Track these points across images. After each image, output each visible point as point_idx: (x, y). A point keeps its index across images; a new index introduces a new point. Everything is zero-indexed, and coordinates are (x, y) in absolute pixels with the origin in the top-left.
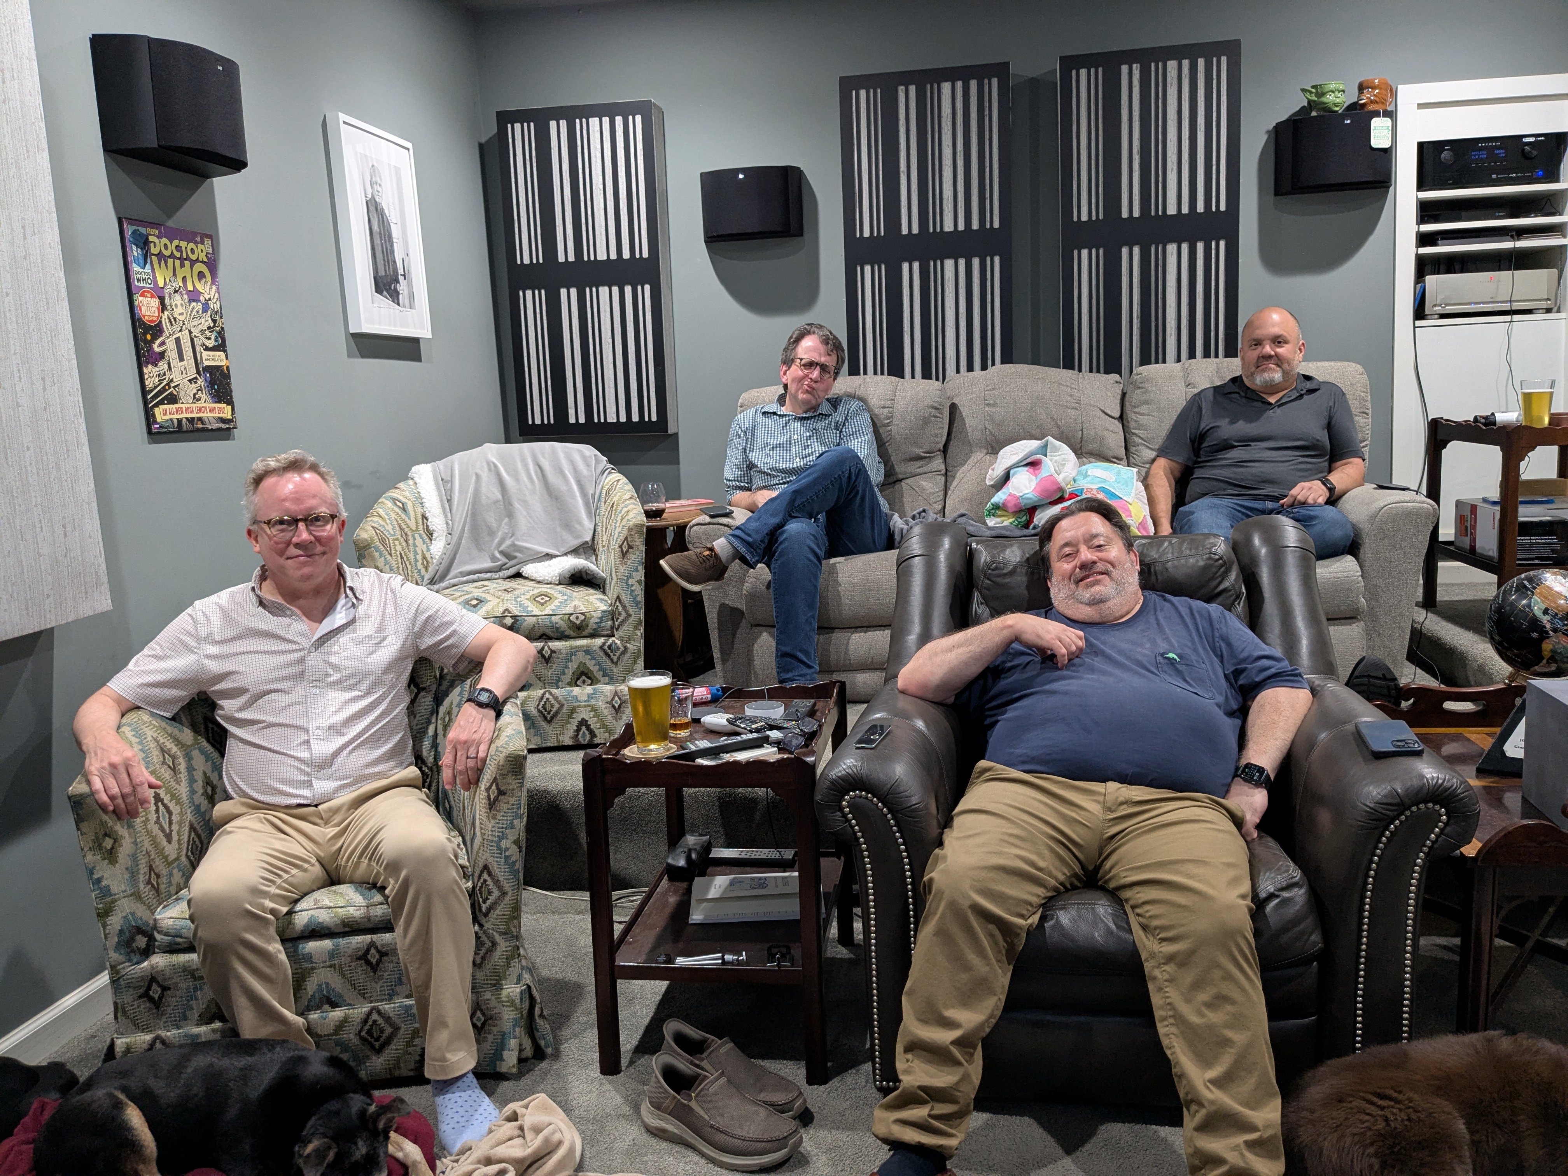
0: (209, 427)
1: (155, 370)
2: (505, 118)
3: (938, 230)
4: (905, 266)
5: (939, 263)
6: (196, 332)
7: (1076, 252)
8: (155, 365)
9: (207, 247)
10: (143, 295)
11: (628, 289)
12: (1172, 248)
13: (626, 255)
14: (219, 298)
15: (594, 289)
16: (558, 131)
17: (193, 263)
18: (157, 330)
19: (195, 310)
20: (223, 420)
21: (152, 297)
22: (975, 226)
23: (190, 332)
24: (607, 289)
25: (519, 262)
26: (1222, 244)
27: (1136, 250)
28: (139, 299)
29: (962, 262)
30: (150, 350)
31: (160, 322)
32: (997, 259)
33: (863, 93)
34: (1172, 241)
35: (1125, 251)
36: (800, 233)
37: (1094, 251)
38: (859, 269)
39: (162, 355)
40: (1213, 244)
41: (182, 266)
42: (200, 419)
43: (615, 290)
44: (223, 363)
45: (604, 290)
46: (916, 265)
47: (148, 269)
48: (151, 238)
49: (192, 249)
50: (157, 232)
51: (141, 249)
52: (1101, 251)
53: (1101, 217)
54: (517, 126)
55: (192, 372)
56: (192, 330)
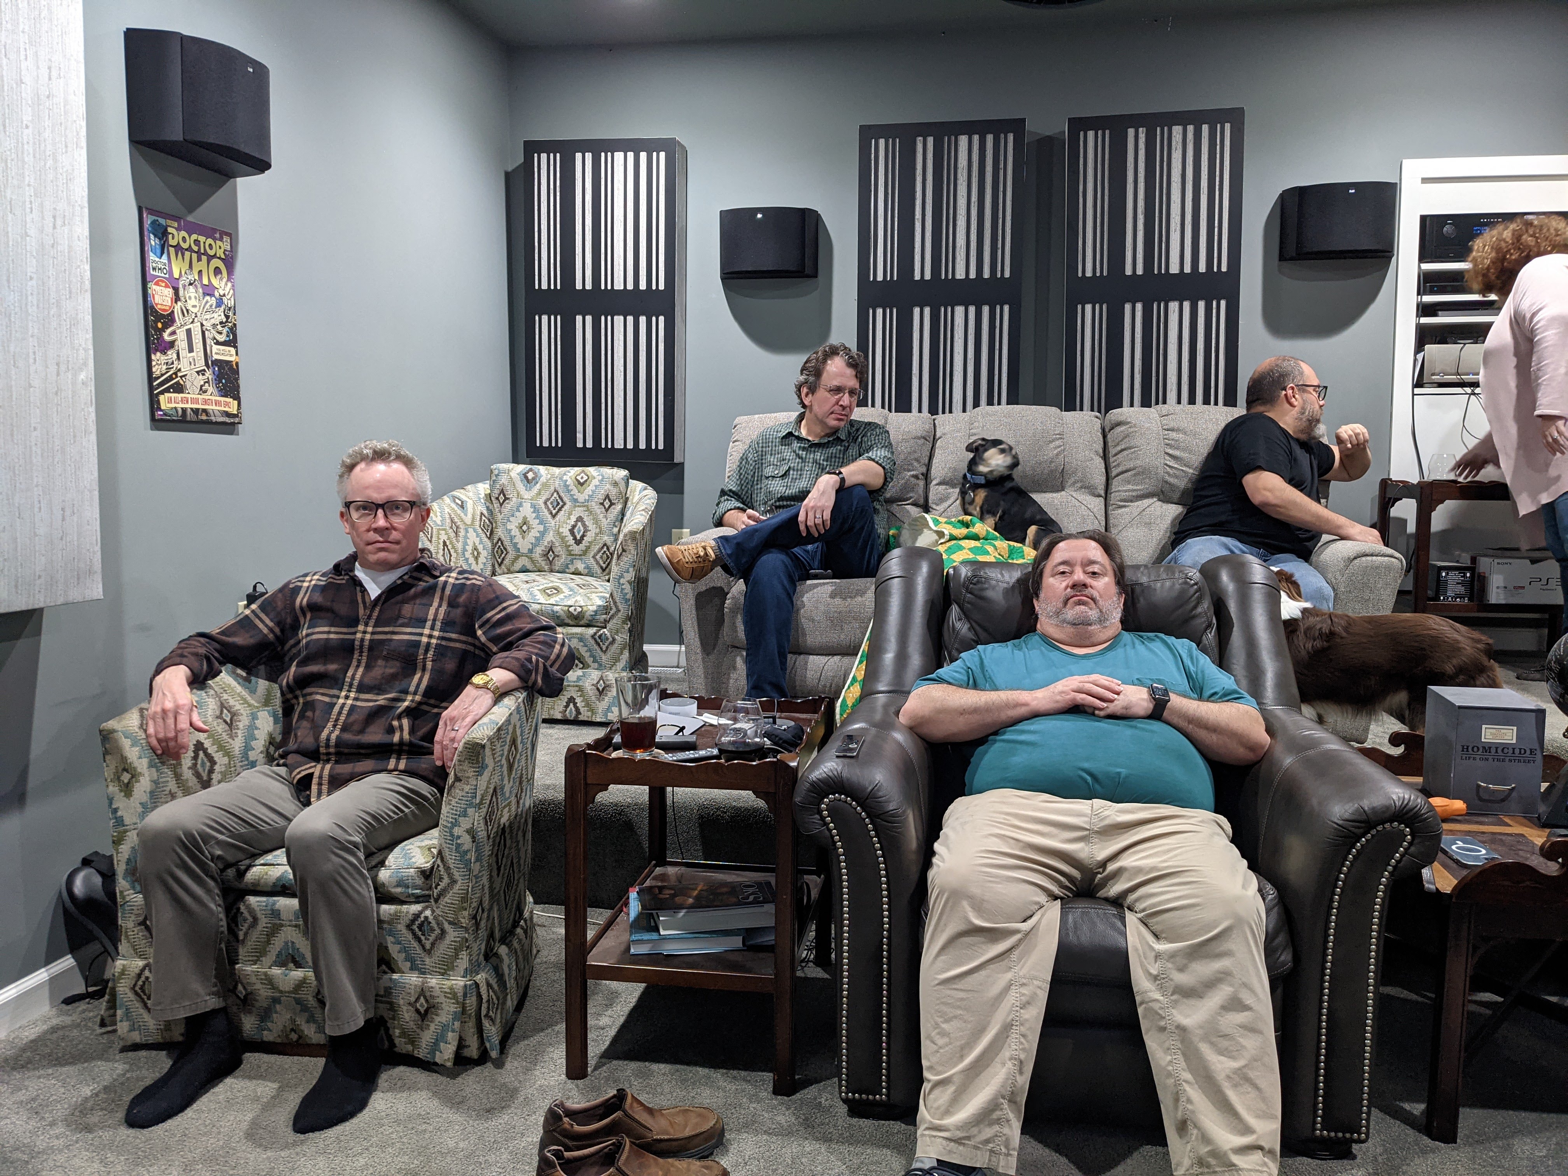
0: (213, 418)
1: (163, 358)
2: (532, 148)
3: (950, 276)
4: (917, 311)
5: (949, 309)
6: (208, 325)
7: (1079, 307)
8: (164, 352)
9: (226, 244)
10: (157, 284)
11: (643, 320)
12: (1174, 306)
13: (643, 286)
14: (234, 294)
15: (609, 318)
16: (583, 163)
17: (210, 258)
18: (169, 320)
19: (208, 306)
20: (228, 414)
21: (167, 286)
22: (986, 274)
23: (202, 325)
24: (621, 318)
25: (537, 287)
26: (1224, 303)
27: (1139, 306)
28: (152, 287)
29: (972, 309)
30: (160, 338)
31: (173, 312)
32: (1006, 308)
33: (882, 142)
34: (1174, 299)
35: (1128, 306)
36: (814, 275)
37: (1097, 306)
38: (871, 312)
39: (172, 344)
40: (1215, 304)
41: (199, 260)
42: (204, 411)
43: (630, 319)
44: (232, 359)
45: (619, 319)
46: (927, 310)
47: (164, 259)
48: (170, 230)
49: (210, 245)
50: (176, 225)
51: (160, 239)
52: (1105, 307)
53: (1105, 273)
54: (544, 156)
55: (201, 364)
56: (204, 323)
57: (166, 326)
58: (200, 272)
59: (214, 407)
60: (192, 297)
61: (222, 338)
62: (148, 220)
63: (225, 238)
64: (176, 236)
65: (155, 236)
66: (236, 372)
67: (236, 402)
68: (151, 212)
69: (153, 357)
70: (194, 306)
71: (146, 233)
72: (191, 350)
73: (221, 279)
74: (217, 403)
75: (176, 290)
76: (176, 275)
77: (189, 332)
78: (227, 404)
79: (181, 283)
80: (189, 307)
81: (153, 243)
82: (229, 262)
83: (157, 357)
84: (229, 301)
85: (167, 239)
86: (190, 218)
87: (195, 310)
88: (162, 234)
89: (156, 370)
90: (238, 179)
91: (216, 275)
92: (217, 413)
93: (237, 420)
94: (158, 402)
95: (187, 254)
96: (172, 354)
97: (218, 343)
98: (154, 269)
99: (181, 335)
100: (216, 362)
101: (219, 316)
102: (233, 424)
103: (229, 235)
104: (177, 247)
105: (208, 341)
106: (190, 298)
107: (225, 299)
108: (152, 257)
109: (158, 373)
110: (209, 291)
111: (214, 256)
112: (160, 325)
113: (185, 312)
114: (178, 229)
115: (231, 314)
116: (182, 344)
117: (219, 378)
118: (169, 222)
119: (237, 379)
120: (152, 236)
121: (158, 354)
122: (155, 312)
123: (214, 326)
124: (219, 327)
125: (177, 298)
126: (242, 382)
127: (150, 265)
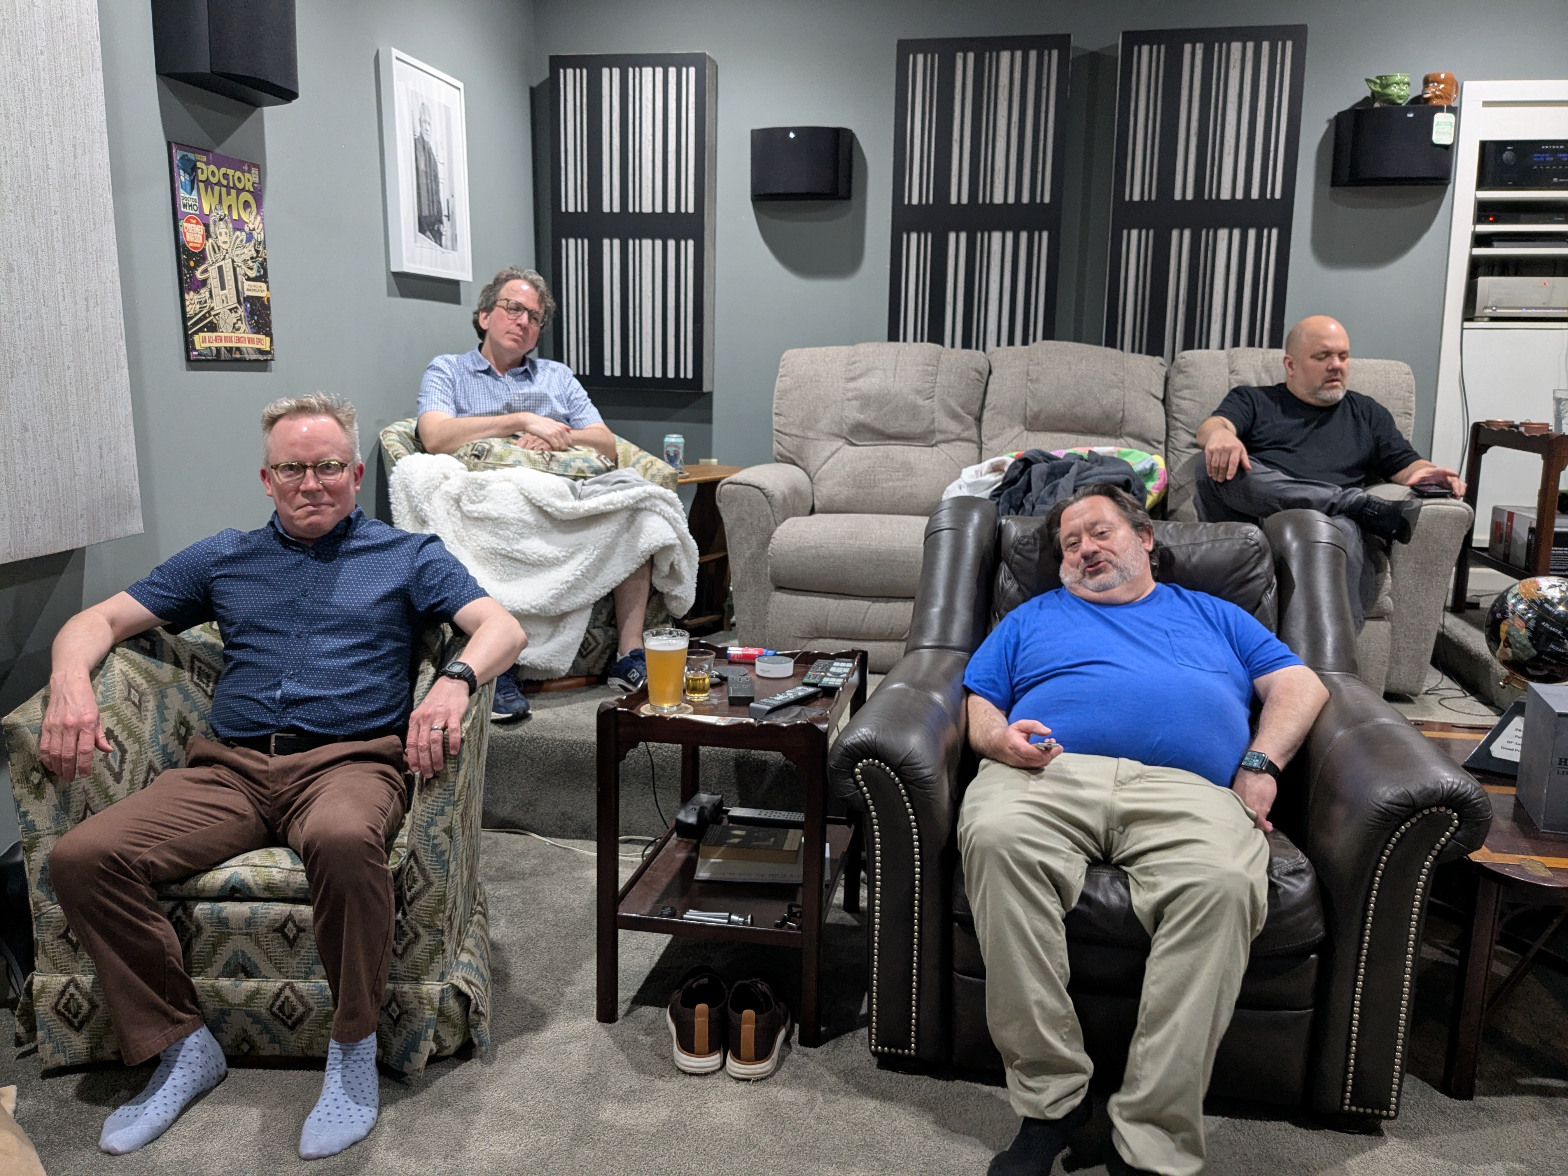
0: (247, 357)
1: (196, 297)
2: (558, 63)
3: (988, 201)
4: (952, 236)
5: (986, 235)
6: (239, 261)
7: (1125, 232)
8: (197, 291)
9: (254, 177)
10: (188, 221)
11: (671, 244)
12: (1223, 233)
13: (672, 209)
14: (263, 228)
15: (637, 242)
16: (610, 78)
17: (239, 191)
18: (200, 257)
19: (238, 241)
20: (261, 352)
21: (197, 223)
22: (1025, 199)
23: (233, 261)
24: (650, 242)
25: (563, 210)
26: (1275, 232)
27: (1187, 233)
28: (184, 225)
29: (1010, 235)
30: (193, 277)
31: (204, 249)
32: (1045, 235)
33: (920, 57)
34: (1223, 226)
35: (1175, 234)
36: (848, 197)
37: (1144, 232)
38: (905, 236)
39: (204, 283)
40: (1266, 232)
41: (229, 194)
42: (238, 349)
43: (659, 243)
44: (263, 294)
45: (647, 243)
46: (963, 236)
47: (194, 195)
48: (199, 164)
49: (239, 178)
50: (205, 159)
51: (190, 175)
52: (1151, 233)
53: (1153, 198)
54: (570, 71)
55: (233, 301)
56: (235, 259)
57: (198, 264)
58: (230, 207)
59: (247, 345)
60: (222, 231)
61: (252, 274)
62: (178, 155)
63: (254, 170)
64: (205, 171)
65: (185, 172)
66: (268, 308)
67: (268, 339)
68: (181, 146)
69: (187, 296)
70: (225, 242)
71: (176, 169)
72: (223, 287)
73: (251, 213)
74: (250, 340)
75: (207, 226)
76: (207, 212)
77: (220, 269)
78: (260, 341)
79: (212, 219)
80: (220, 244)
81: (183, 179)
82: (258, 194)
83: (190, 296)
84: (258, 236)
85: (197, 175)
86: (218, 151)
87: (225, 246)
88: (191, 169)
89: (190, 310)
90: (266, 109)
91: (245, 209)
92: (250, 351)
93: (269, 357)
94: (193, 343)
95: (217, 188)
96: (205, 293)
97: (249, 279)
98: (185, 206)
99: (213, 273)
100: (248, 299)
101: (249, 251)
102: (266, 360)
103: (257, 166)
104: (207, 182)
105: (240, 277)
106: (221, 234)
107: (255, 234)
108: (182, 193)
109: (192, 312)
110: (238, 225)
111: (243, 190)
112: (192, 264)
113: (216, 249)
114: (207, 163)
115: (261, 249)
116: (214, 282)
117: (251, 314)
118: (198, 157)
119: (268, 315)
120: (182, 172)
121: (192, 293)
122: (187, 251)
123: (245, 261)
124: (250, 262)
125: (208, 235)
126: (274, 317)
127: (182, 202)
